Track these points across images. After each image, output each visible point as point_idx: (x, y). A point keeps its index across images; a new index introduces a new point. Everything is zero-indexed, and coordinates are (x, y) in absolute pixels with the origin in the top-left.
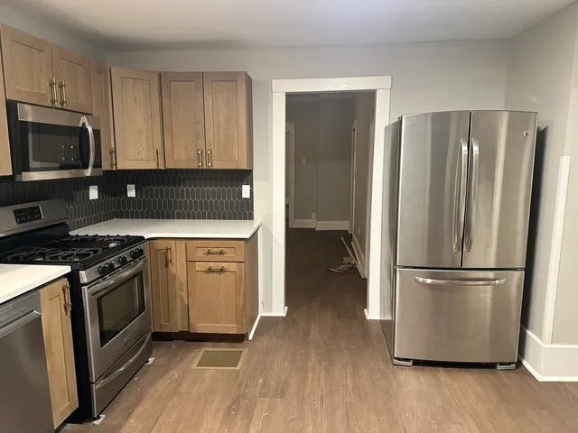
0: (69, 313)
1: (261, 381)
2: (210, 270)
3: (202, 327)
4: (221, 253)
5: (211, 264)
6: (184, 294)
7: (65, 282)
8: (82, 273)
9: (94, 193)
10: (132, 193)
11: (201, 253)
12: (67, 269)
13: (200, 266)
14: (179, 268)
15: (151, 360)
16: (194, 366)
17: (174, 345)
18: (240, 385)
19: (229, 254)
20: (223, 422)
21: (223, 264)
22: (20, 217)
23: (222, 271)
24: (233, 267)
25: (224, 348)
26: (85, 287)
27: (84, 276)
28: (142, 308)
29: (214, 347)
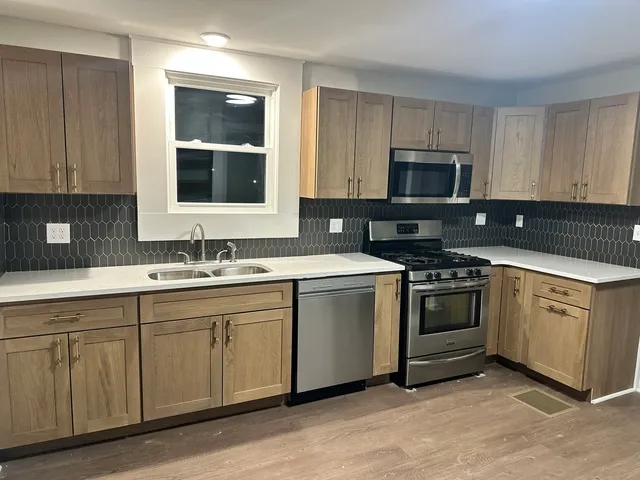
0: (399, 299)
1: (560, 436)
2: (551, 309)
3: (539, 367)
4: (566, 294)
5: (554, 303)
6: (527, 326)
7: (399, 276)
8: (411, 273)
9: (481, 219)
10: (519, 223)
11: (545, 290)
12: (402, 268)
13: (544, 303)
14: (525, 299)
15: (482, 375)
16: (511, 396)
17: (511, 374)
18: (535, 428)
19: (573, 298)
20: (488, 439)
21: (566, 307)
22: (401, 229)
23: (563, 313)
24: (576, 312)
25: (556, 397)
26: (411, 284)
27: (412, 276)
28: (477, 324)
29: (548, 392)
